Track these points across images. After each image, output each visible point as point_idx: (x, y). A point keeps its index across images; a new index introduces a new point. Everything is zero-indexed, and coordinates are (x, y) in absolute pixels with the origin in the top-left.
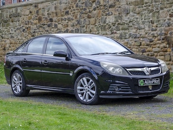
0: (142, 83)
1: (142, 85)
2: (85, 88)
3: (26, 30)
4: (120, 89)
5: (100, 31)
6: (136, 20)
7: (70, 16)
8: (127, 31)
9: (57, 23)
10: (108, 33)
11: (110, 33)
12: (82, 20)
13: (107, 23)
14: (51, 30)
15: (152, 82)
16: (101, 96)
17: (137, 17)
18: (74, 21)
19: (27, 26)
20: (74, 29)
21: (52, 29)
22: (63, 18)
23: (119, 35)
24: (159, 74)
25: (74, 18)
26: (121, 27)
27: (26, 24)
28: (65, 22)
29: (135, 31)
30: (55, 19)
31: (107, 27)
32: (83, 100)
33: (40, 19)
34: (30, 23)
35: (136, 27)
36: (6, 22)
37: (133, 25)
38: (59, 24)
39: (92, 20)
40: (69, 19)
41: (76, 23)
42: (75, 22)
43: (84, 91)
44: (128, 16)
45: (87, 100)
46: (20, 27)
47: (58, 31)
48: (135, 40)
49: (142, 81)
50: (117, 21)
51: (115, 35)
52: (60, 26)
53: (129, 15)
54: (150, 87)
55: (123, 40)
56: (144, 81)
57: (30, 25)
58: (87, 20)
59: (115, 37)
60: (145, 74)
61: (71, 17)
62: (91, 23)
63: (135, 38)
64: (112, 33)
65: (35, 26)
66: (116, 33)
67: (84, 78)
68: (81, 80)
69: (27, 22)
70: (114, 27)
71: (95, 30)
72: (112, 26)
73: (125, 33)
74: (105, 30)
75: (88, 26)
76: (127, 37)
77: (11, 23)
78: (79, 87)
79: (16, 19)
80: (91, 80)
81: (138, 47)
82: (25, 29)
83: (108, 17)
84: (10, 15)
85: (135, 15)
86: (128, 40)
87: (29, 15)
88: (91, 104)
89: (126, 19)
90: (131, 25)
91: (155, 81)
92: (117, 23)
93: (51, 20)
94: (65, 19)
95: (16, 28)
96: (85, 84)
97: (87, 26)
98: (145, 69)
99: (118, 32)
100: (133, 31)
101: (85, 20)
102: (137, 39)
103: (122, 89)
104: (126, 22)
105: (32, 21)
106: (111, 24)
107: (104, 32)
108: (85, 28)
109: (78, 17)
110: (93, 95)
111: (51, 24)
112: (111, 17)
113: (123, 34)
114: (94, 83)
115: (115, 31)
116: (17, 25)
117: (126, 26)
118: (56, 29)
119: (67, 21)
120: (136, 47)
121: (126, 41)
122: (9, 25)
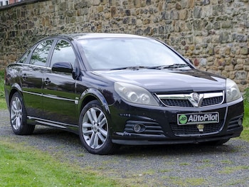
0: (183, 119)
1: (183, 122)
2: (94, 127)
3: (96, 27)
4: (144, 130)
5: (193, 31)
6: (242, 12)
7: (152, 7)
8: (229, 31)
9: (135, 18)
10: (204, 33)
11: (207, 33)
12: (169, 12)
13: (202, 17)
14: (127, 28)
15: (204, 118)
16: (114, 141)
17: (244, 7)
18: (157, 15)
19: (97, 22)
20: (157, 27)
21: (129, 27)
22: (143, 9)
23: (218, 37)
24: (220, 105)
25: (158, 9)
26: (221, 23)
27: (96, 19)
28: (146, 16)
29: (240, 30)
30: (132, 11)
31: (202, 24)
32: (91, 145)
33: (113, 12)
34: (101, 17)
35: (243, 23)
36: (70, 15)
37: (239, 20)
38: (138, 18)
39: (182, 12)
40: (151, 12)
41: (161, 17)
42: (159, 15)
43: (92, 131)
44: (232, 7)
45: (95, 147)
46: (88, 23)
47: (137, 29)
48: (241, 44)
49: (183, 116)
50: (216, 14)
51: (214, 36)
52: (139, 22)
53: (233, 4)
54: (199, 127)
55: (225, 44)
56: (188, 117)
57: (100, 21)
58: (175, 12)
59: (213, 41)
60: (191, 105)
61: (154, 8)
62: (181, 18)
63: (241, 41)
64: (209, 34)
65: (108, 22)
66: (214, 33)
67: (92, 109)
68: (88, 112)
69: (97, 16)
70: (212, 25)
71: (186, 28)
72: (209, 22)
73: (227, 34)
74: (199, 28)
75: (177, 22)
76: (230, 40)
77: (77, 17)
78: (85, 124)
79: (83, 11)
80: (102, 113)
81: (245, 56)
82: (94, 27)
83: (203, 7)
84: (75, 6)
85: (242, 4)
86: (231, 44)
87: (100, 5)
88: (102, 153)
89: (229, 11)
90: (236, 20)
91: (210, 117)
92: (216, 17)
93: (128, 13)
94: (146, 10)
95: (83, 25)
96: (93, 120)
97: (175, 23)
98: (191, 95)
99: (217, 32)
100: (238, 31)
101: (172, 12)
102: (244, 44)
103: (147, 129)
104: (229, 16)
105: (104, 15)
106: (207, 19)
107: (198, 32)
108: (172, 25)
109: (163, 8)
110: (105, 137)
111: (128, 18)
112: (208, 7)
113: (224, 35)
114: (105, 118)
115: (212, 30)
116: (85, 20)
117: (228, 22)
118: (134, 27)
119: (148, 15)
120: (243, 56)
121: (228, 46)
122: (73, 20)
